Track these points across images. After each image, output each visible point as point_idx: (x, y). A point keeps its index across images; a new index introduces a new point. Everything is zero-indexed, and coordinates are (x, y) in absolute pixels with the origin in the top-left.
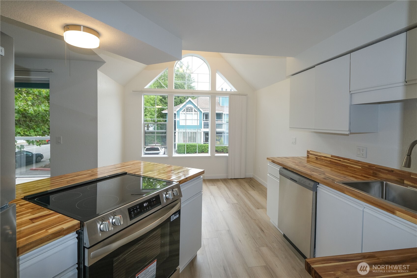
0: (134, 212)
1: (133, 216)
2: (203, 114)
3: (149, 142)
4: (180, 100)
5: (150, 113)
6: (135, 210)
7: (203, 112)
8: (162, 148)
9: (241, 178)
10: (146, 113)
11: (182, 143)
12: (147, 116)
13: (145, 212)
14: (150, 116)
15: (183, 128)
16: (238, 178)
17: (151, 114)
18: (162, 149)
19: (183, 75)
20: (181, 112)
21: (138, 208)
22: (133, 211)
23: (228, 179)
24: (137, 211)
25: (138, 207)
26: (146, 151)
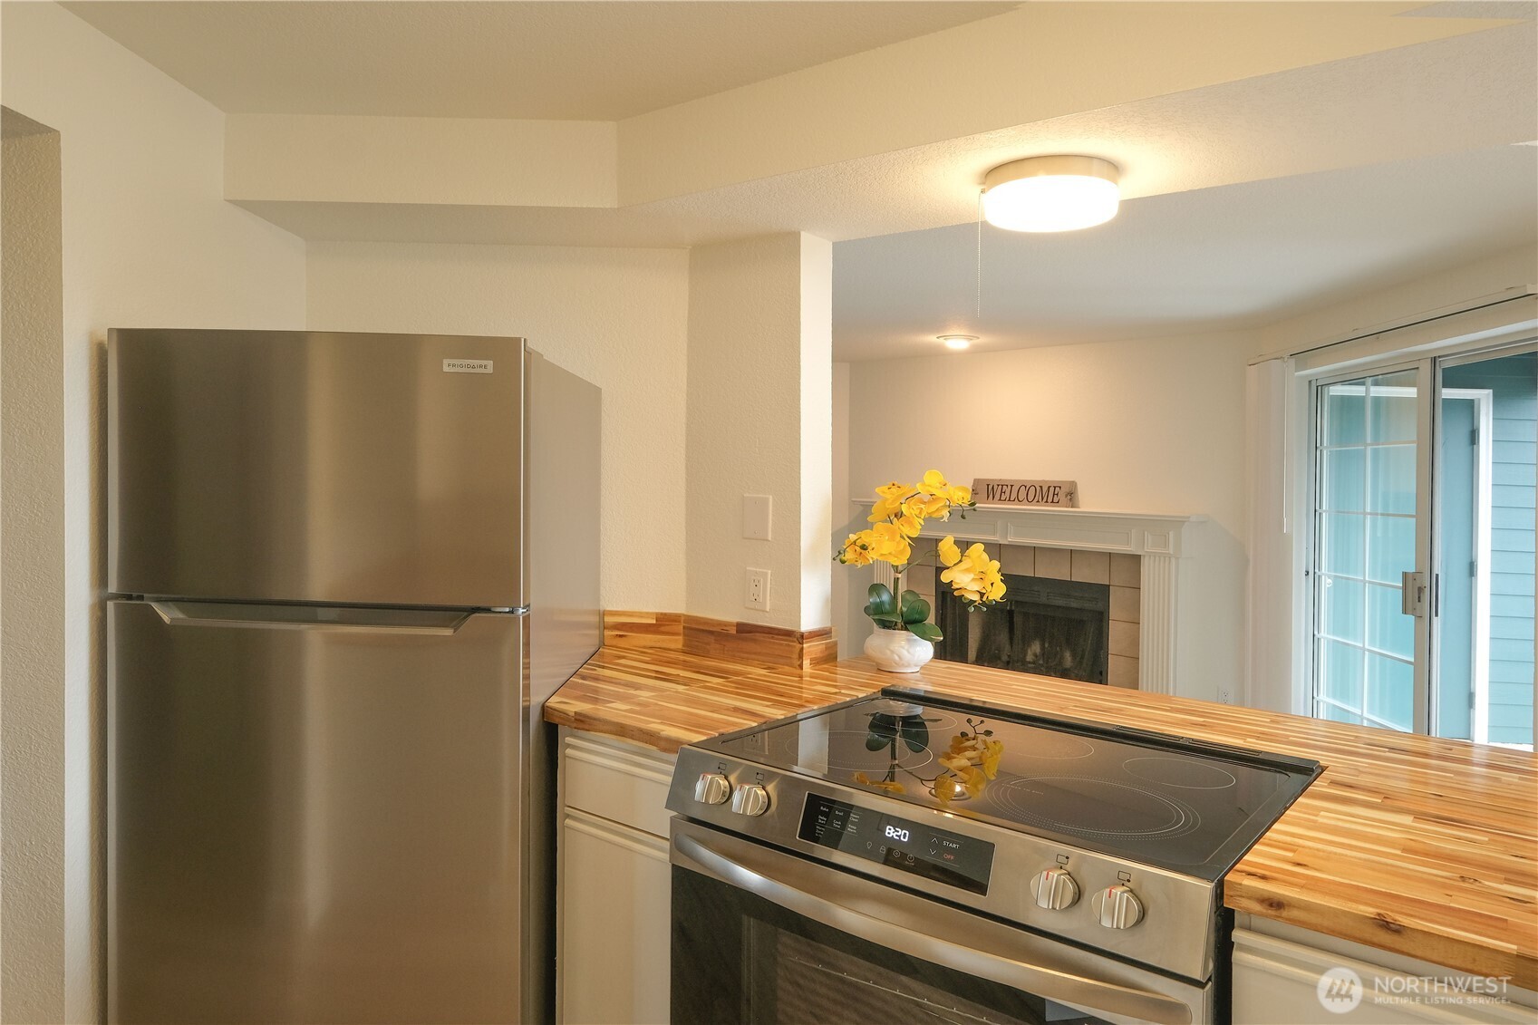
0: (830, 823)
1: (820, 832)
6: (838, 818)
21: (853, 823)
22: (830, 816)
24: (844, 827)
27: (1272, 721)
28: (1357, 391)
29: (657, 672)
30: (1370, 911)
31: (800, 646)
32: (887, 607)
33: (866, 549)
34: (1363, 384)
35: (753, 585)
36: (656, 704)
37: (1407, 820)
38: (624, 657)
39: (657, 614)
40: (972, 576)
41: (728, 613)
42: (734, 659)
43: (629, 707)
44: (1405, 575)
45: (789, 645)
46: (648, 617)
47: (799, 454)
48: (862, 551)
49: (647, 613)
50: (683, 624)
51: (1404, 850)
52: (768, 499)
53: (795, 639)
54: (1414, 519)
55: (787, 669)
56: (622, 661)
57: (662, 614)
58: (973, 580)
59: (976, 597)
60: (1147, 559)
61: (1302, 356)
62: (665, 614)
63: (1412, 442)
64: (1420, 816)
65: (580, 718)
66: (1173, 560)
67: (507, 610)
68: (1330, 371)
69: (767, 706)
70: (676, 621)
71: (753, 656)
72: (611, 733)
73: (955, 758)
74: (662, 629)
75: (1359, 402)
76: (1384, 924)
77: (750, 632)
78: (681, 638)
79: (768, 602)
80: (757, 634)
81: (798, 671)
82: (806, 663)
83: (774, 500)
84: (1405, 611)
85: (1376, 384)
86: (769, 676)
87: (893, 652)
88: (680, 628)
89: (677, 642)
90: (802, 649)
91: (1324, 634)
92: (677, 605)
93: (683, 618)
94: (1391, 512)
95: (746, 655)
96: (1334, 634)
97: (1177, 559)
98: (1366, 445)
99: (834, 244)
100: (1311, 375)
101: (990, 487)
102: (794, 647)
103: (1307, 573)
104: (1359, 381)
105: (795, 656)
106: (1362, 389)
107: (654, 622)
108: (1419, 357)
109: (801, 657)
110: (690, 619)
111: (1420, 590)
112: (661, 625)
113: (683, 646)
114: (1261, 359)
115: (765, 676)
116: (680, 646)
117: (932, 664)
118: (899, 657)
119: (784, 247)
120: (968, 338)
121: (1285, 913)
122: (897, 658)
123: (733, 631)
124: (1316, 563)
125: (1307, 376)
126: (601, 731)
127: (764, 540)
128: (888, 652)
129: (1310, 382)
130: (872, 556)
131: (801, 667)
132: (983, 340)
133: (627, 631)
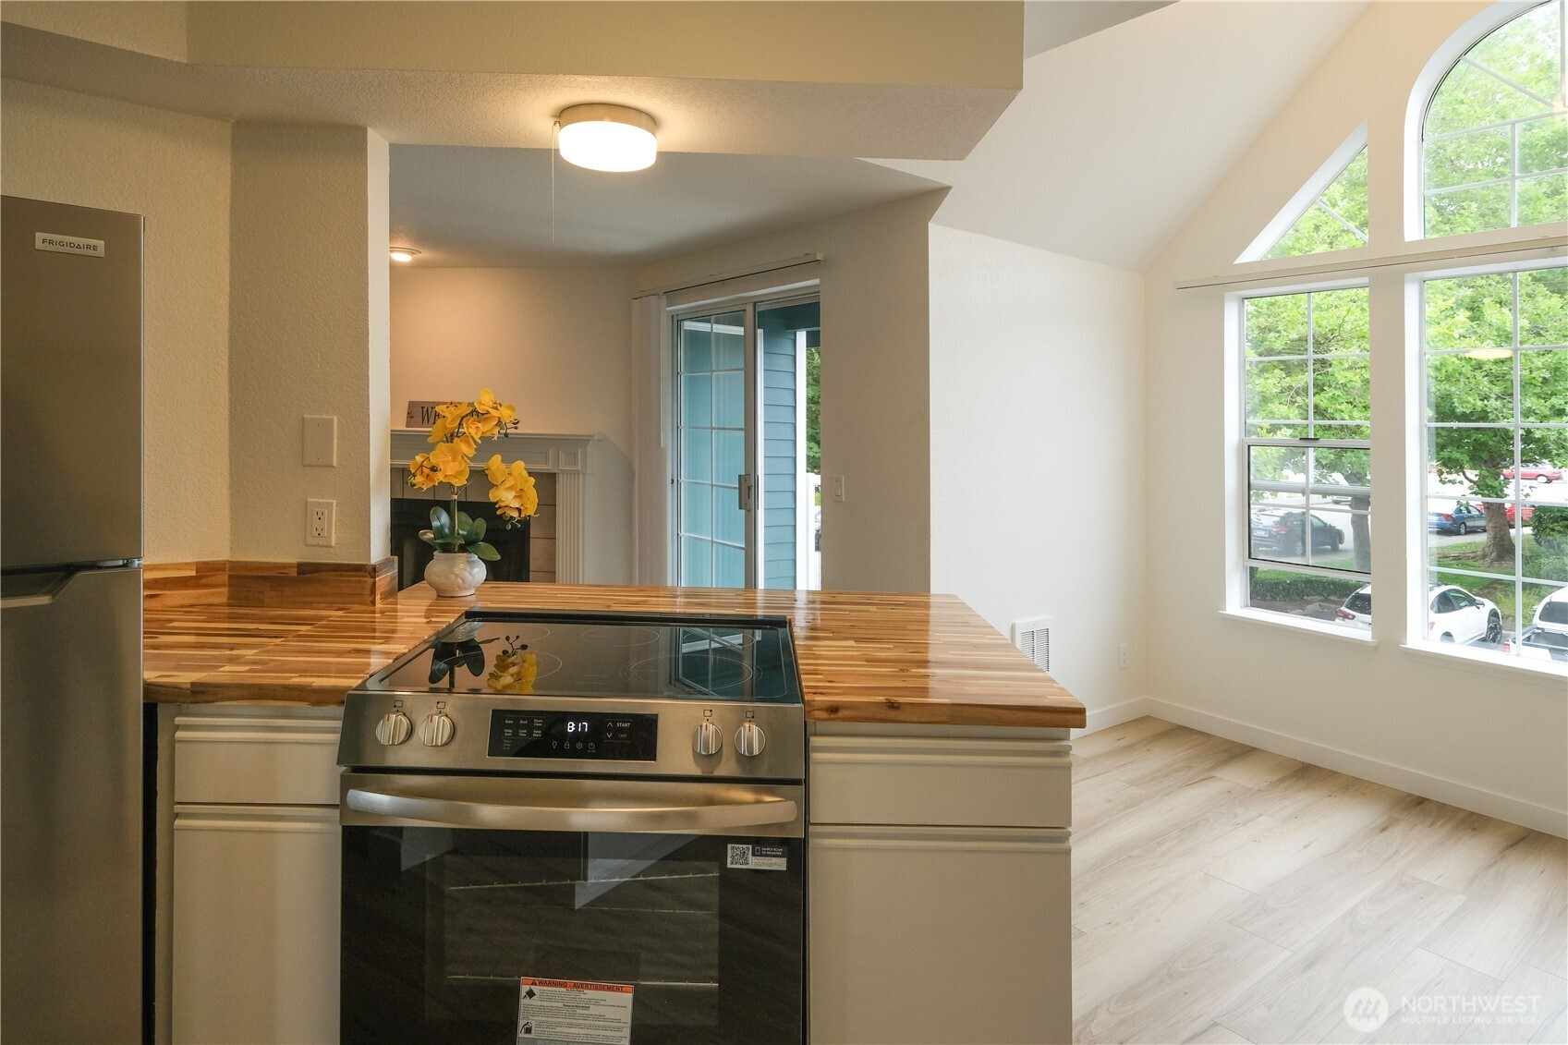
0: (516, 733)
1: (507, 744)
6: (523, 727)
13: (561, 753)
21: (538, 728)
22: (516, 727)
24: (530, 733)
25: (538, 723)
27: (737, 595)
28: (703, 327)
29: (229, 629)
30: (881, 699)
31: (370, 581)
32: (447, 531)
33: (435, 471)
34: (709, 321)
35: (316, 517)
36: (272, 660)
37: (852, 643)
38: (172, 621)
39: (197, 563)
40: (514, 494)
41: (283, 551)
42: (293, 605)
43: (247, 668)
44: (740, 476)
45: (360, 582)
46: (186, 569)
47: (368, 371)
48: (431, 473)
49: (186, 564)
50: (228, 573)
51: (866, 661)
52: (332, 420)
53: (367, 574)
54: (743, 432)
55: (357, 607)
56: (175, 624)
57: (203, 563)
58: (515, 497)
59: (515, 514)
60: (561, 477)
61: (672, 294)
62: (208, 563)
63: (741, 370)
64: (857, 640)
65: (199, 689)
66: (581, 476)
67: (121, 563)
68: (687, 309)
69: (382, 643)
70: (219, 570)
71: (317, 599)
72: (243, 698)
73: (502, 676)
74: (204, 581)
75: (707, 335)
76: (892, 706)
77: (316, 572)
78: (225, 590)
79: (334, 535)
80: (323, 573)
81: (371, 608)
82: (378, 597)
83: (339, 421)
84: (740, 508)
85: (717, 322)
86: (346, 617)
87: (457, 576)
88: (224, 578)
89: (220, 595)
90: (375, 583)
91: (683, 533)
92: (221, 551)
93: (227, 566)
94: (727, 426)
95: (309, 599)
96: (689, 532)
97: (584, 474)
98: (712, 371)
99: (392, 146)
100: (674, 311)
101: (425, 410)
102: (365, 581)
103: (673, 481)
104: (706, 319)
105: (367, 592)
106: (709, 325)
107: (194, 573)
108: (745, 301)
109: (373, 591)
110: (235, 566)
111: (749, 488)
112: (202, 577)
113: (229, 599)
114: (641, 295)
115: (341, 617)
116: (224, 600)
117: (484, 585)
118: (463, 580)
119: (351, 140)
120: (412, 252)
121: (841, 714)
122: (460, 581)
123: (294, 573)
124: (679, 474)
125: (671, 311)
126: (231, 699)
127: (328, 466)
128: (453, 576)
129: (673, 316)
130: (439, 477)
131: (373, 603)
132: (425, 255)
133: (160, 589)
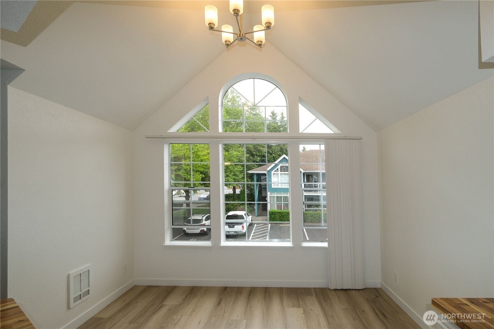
2: (304, 174)
3: (233, 208)
4: (273, 157)
5: (233, 173)
7: (303, 171)
8: (248, 216)
9: (355, 290)
10: (227, 174)
11: (275, 209)
12: (230, 176)
14: (233, 177)
15: (277, 191)
16: (349, 289)
17: (235, 175)
18: (248, 218)
19: (276, 129)
20: (273, 172)
23: (330, 289)
26: (226, 219)
